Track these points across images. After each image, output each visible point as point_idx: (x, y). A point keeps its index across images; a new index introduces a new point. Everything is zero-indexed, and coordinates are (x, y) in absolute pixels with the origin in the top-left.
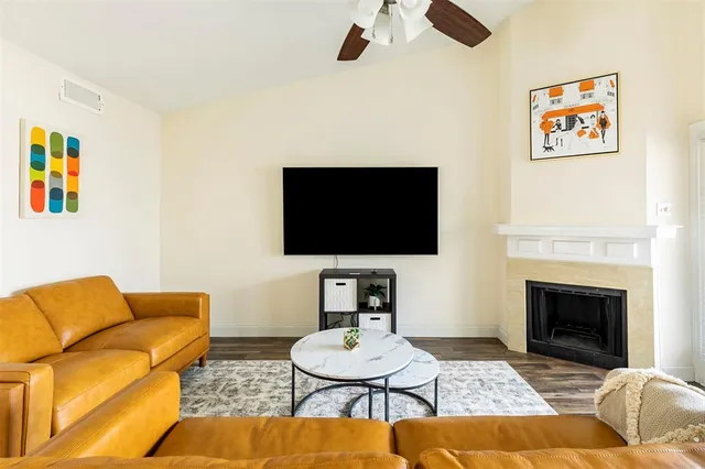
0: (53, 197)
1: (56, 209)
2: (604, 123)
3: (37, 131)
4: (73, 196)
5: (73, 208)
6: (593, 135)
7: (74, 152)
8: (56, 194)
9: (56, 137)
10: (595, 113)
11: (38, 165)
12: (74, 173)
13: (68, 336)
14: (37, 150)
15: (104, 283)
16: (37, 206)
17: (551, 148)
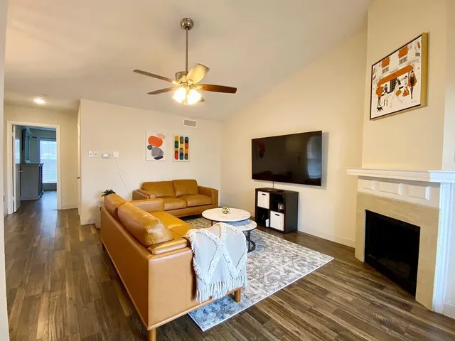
0: (181, 155)
1: (181, 158)
2: (412, 81)
3: (176, 137)
4: (187, 155)
5: (187, 158)
6: (406, 94)
7: (187, 141)
8: (182, 154)
9: (181, 138)
10: (407, 74)
11: (177, 146)
12: (187, 148)
13: (178, 193)
14: (176, 142)
15: (194, 182)
16: (176, 158)
17: (381, 108)
